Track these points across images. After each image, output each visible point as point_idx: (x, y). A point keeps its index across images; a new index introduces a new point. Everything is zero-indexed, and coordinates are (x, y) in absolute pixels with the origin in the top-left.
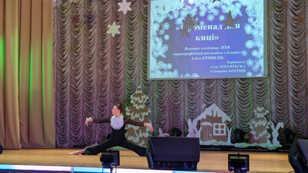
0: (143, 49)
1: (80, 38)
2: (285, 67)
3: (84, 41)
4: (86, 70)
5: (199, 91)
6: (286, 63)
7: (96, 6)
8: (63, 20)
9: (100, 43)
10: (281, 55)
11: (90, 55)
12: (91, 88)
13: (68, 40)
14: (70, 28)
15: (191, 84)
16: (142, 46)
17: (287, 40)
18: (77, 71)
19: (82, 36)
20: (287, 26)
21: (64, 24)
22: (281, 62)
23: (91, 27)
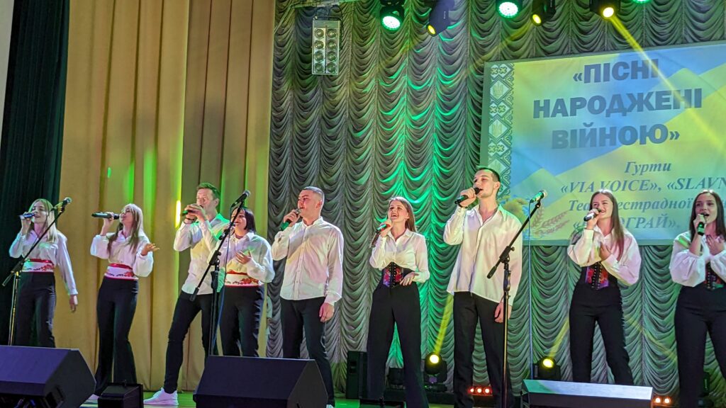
1: (337, 152)
3: (347, 160)
4: (347, 221)
7: (373, 82)
8: (304, 114)
9: (380, 162)
11: (359, 188)
13: (313, 156)
14: (318, 130)
19: (342, 147)
21: (307, 121)
23: (362, 127)
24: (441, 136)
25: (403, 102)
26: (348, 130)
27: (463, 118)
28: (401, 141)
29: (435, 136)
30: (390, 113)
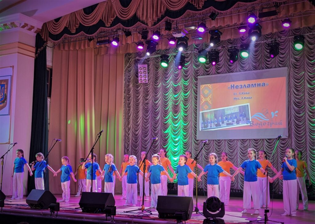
0: (195, 115)
1: (149, 108)
2: (304, 128)
3: (152, 111)
4: (153, 133)
5: (236, 149)
6: (305, 126)
7: (161, 83)
8: (137, 95)
9: (163, 112)
10: (300, 119)
11: (156, 121)
12: (156, 146)
13: (141, 110)
14: (142, 101)
15: (230, 143)
16: (193, 114)
17: (305, 106)
18: (146, 134)
20: (305, 94)
21: (138, 98)
22: (301, 124)
23: (157, 100)
24: (184, 102)
25: (171, 91)
26: (152, 101)
27: (191, 96)
28: (170, 104)
29: (182, 102)
30: (167, 95)
